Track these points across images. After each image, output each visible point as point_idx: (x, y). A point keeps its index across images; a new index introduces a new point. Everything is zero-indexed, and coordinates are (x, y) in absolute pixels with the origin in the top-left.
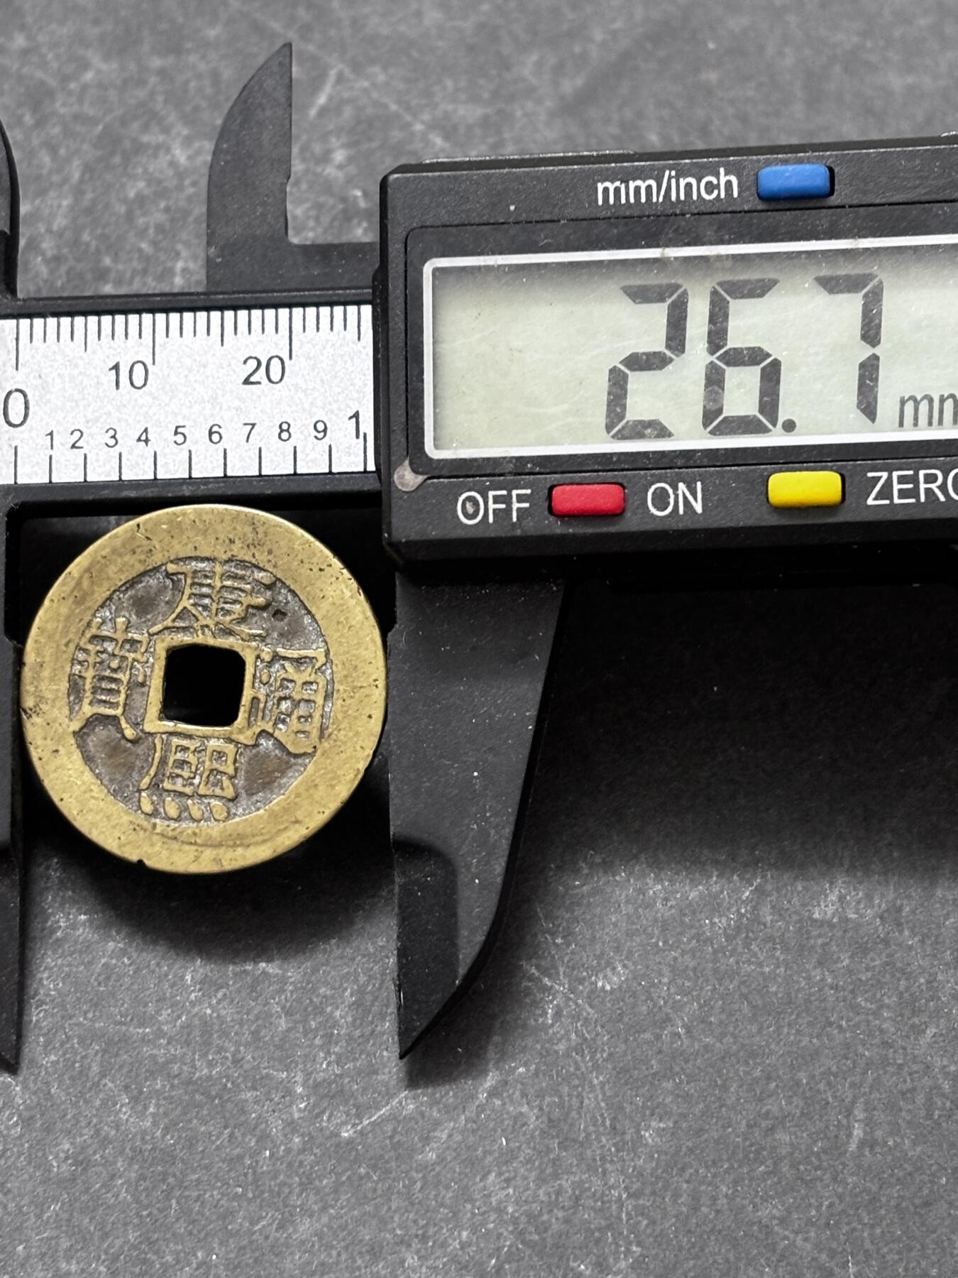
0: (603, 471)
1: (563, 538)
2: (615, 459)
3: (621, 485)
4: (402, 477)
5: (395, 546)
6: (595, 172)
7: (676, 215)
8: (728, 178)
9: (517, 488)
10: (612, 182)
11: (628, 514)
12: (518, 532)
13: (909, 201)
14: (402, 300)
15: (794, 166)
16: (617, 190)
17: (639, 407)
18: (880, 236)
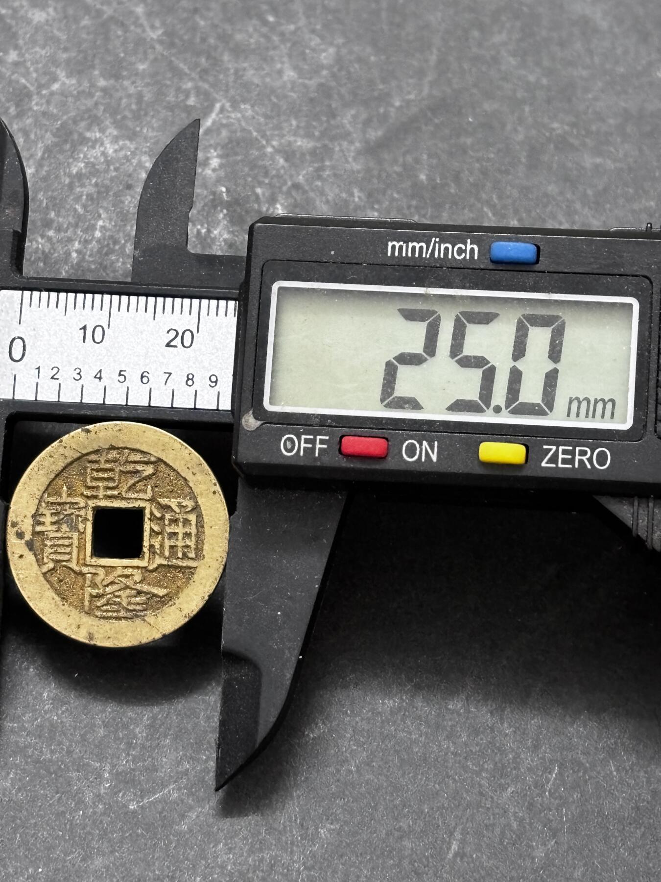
0: (376, 429)
1: (346, 470)
2: (385, 422)
4: (247, 421)
5: (239, 465)
6: (388, 234)
8: (472, 246)
9: (320, 435)
10: (398, 242)
12: (319, 464)
13: (585, 272)
14: (256, 306)
15: (515, 243)
16: (401, 248)
17: (402, 389)
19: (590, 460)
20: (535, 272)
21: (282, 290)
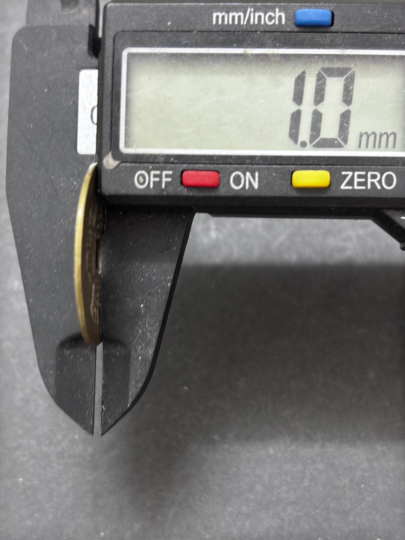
0: (209, 164)
1: (187, 198)
2: (215, 158)
3: (218, 172)
4: (107, 161)
5: (103, 197)
6: (213, 7)
7: (253, 32)
8: (280, 14)
9: (165, 171)
10: (221, 13)
11: (221, 187)
12: (165, 193)
13: (371, 31)
14: (111, 69)
15: (314, 10)
16: (223, 17)
18: (356, 49)
19: (380, 182)
20: (331, 32)
21: (130, 55)
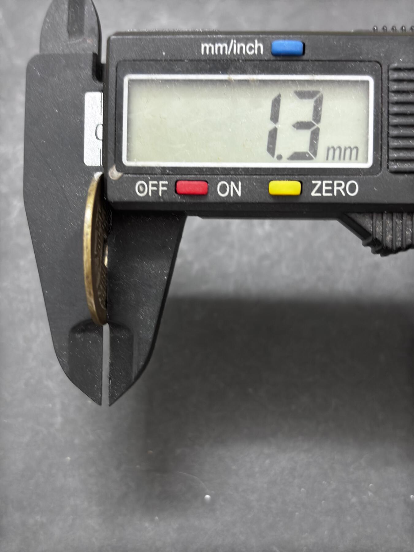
0: (199, 175)
1: (181, 203)
2: (204, 170)
3: (207, 181)
4: (112, 173)
6: (201, 39)
7: (236, 60)
8: (259, 45)
9: (162, 181)
10: (208, 43)
11: (209, 195)
12: (162, 200)
13: (337, 60)
14: (114, 93)
15: (288, 41)
16: (210, 48)
19: (344, 190)
20: (302, 61)
21: (131, 82)
